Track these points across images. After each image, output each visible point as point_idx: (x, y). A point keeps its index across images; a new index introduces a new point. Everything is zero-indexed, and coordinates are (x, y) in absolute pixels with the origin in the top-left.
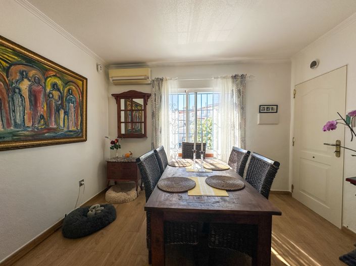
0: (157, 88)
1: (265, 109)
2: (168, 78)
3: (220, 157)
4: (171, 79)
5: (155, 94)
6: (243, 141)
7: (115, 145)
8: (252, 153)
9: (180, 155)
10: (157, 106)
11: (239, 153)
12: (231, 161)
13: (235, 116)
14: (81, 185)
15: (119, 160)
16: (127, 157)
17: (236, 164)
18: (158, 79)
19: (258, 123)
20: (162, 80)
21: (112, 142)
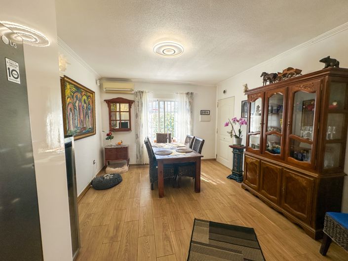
0: (139, 98)
1: (204, 113)
2: (147, 91)
3: (179, 141)
4: (148, 92)
5: (138, 102)
6: (192, 131)
7: (109, 137)
8: (196, 138)
9: (155, 142)
10: (140, 110)
11: (190, 138)
12: (186, 142)
13: (188, 117)
14: (94, 163)
15: (113, 147)
16: (119, 144)
17: (188, 144)
18: (140, 91)
19: (200, 120)
20: (142, 92)
21: (108, 135)
